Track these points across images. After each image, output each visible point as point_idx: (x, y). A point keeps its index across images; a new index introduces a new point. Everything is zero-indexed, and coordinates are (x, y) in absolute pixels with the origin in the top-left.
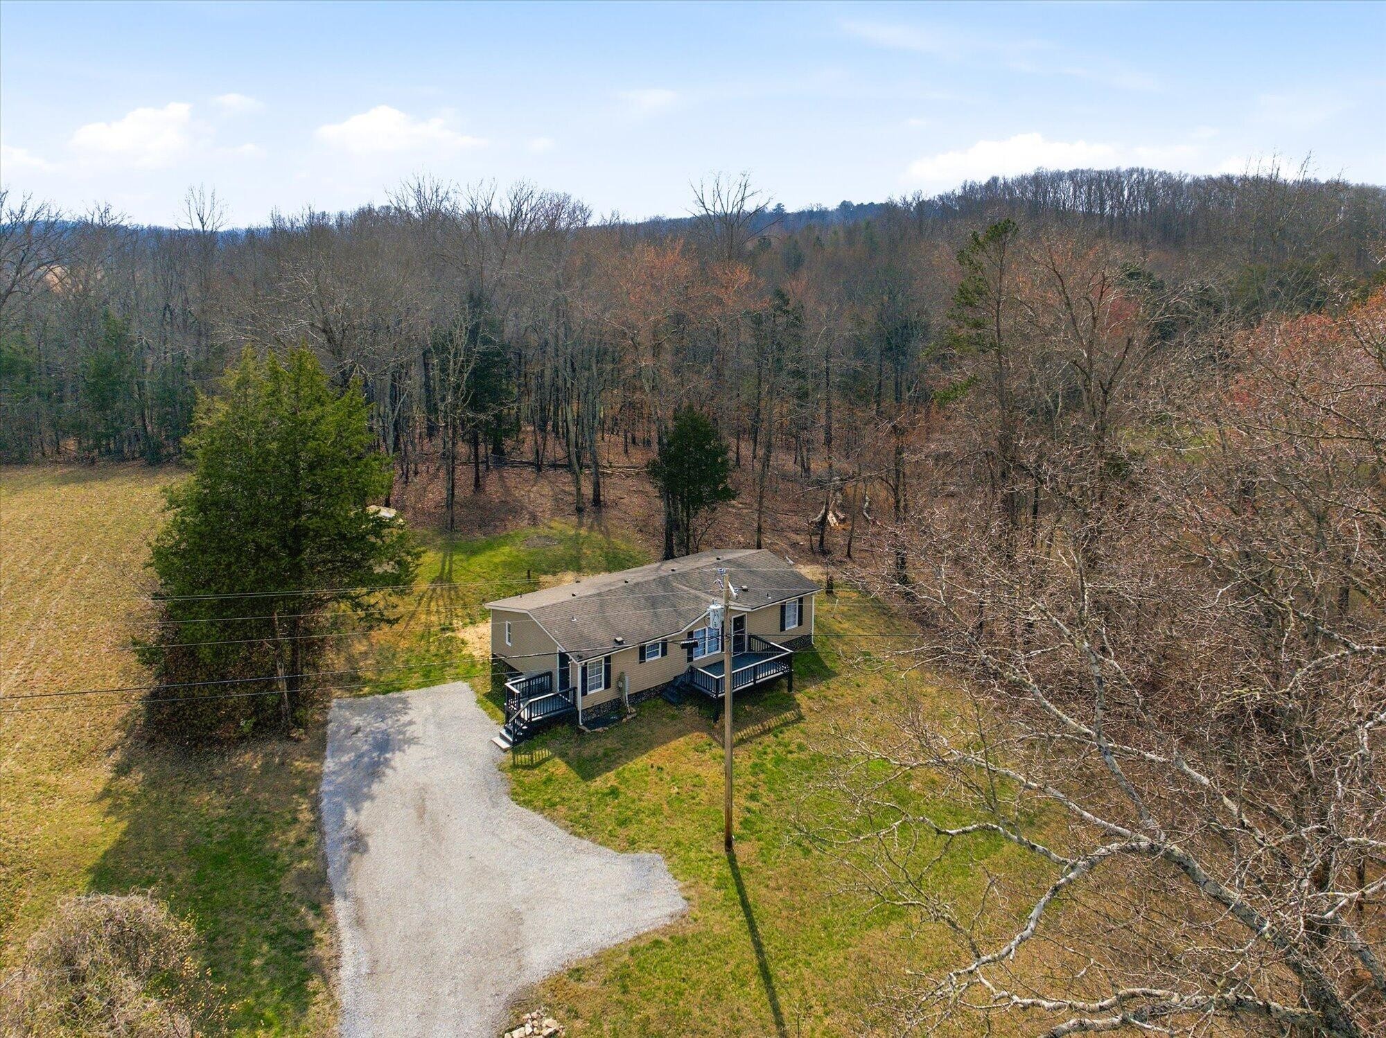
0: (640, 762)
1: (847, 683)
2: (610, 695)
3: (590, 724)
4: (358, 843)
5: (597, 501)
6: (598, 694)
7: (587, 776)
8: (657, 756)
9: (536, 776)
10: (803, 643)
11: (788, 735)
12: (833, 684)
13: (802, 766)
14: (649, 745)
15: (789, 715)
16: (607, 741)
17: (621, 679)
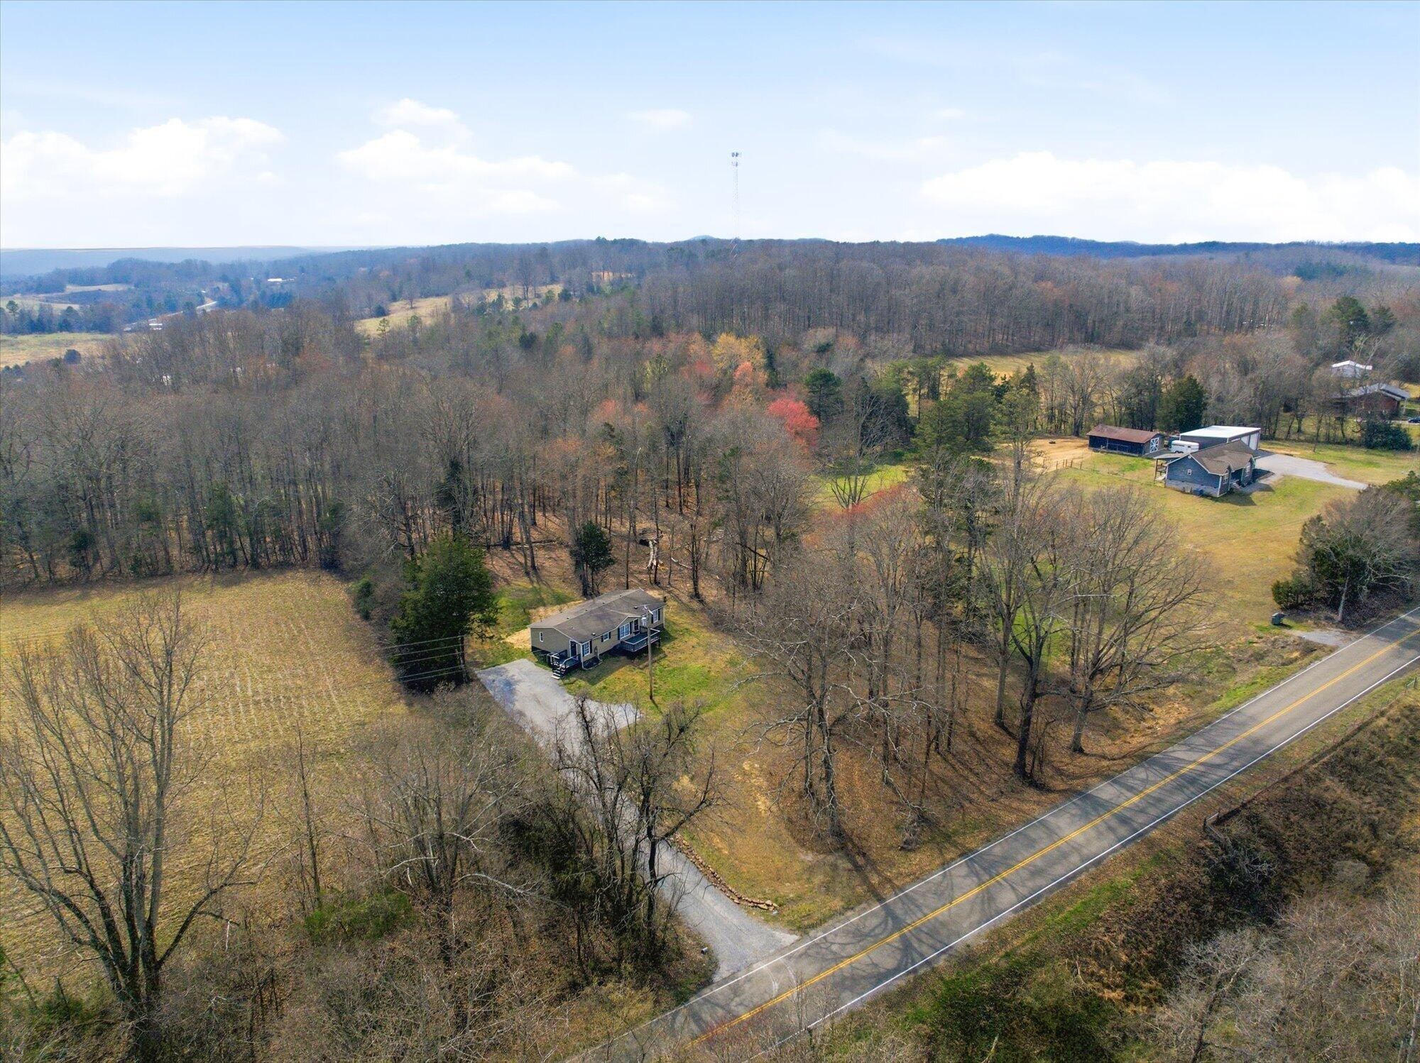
0: (611, 677)
1: (681, 641)
2: (592, 655)
3: (587, 667)
4: (521, 714)
5: (533, 567)
6: (588, 656)
7: (593, 684)
8: (617, 674)
9: (573, 687)
10: (661, 627)
11: (662, 662)
12: (676, 641)
13: (670, 672)
14: (612, 672)
15: (661, 655)
16: (594, 672)
17: (596, 648)
